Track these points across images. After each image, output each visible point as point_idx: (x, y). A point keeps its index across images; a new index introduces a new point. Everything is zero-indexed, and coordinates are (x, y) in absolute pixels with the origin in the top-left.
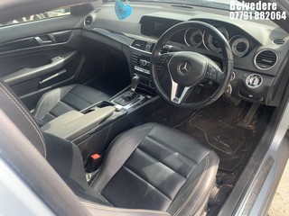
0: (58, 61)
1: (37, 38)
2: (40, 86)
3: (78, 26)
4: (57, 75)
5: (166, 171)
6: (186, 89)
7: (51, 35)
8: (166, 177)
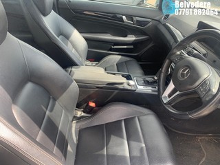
0: (131, 38)
1: (124, 17)
2: (111, 50)
3: (157, 18)
4: (125, 47)
5: (124, 150)
6: (178, 93)
7: (135, 19)
8: (120, 153)
